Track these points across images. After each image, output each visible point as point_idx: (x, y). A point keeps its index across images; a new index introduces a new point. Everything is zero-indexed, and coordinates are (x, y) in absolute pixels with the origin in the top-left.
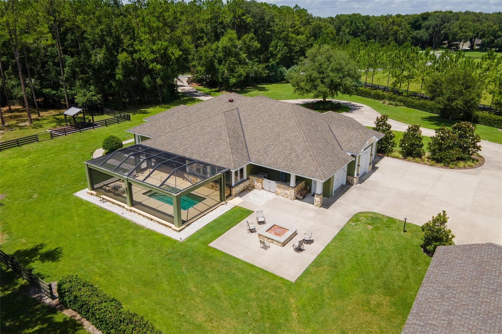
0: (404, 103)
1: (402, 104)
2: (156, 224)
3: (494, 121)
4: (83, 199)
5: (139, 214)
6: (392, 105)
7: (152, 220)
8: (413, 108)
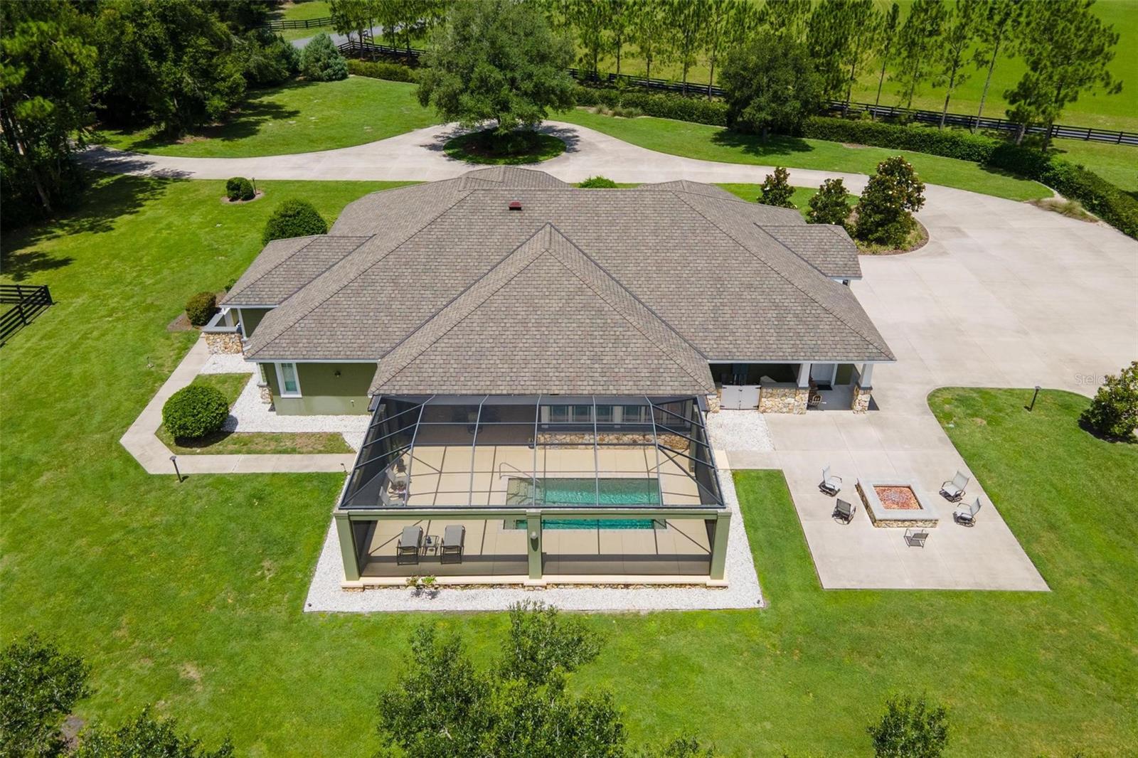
0: (643, 108)
1: (639, 110)
2: (648, 590)
3: (831, 128)
4: (358, 615)
5: (577, 585)
6: (620, 114)
7: (627, 586)
8: (664, 116)
